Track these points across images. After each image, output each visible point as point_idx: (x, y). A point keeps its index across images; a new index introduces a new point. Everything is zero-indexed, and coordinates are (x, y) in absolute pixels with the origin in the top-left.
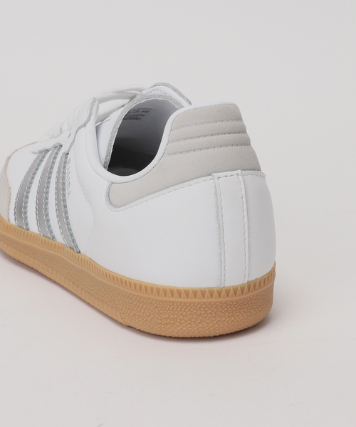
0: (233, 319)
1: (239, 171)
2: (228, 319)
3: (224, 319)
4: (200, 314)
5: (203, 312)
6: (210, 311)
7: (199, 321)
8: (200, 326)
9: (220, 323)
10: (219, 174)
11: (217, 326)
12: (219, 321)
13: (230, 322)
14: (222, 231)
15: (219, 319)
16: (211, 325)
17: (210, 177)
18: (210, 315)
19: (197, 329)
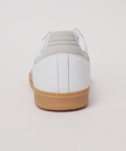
0: (63, 105)
1: (67, 54)
2: (61, 105)
3: (60, 104)
4: (52, 102)
5: (53, 101)
6: (55, 101)
7: (52, 104)
8: (52, 106)
9: (58, 106)
10: (59, 54)
11: (57, 106)
12: (58, 105)
13: (62, 106)
14: (58, 73)
15: (58, 104)
16: (55, 106)
17: (56, 54)
18: (55, 102)
19: (51, 107)
